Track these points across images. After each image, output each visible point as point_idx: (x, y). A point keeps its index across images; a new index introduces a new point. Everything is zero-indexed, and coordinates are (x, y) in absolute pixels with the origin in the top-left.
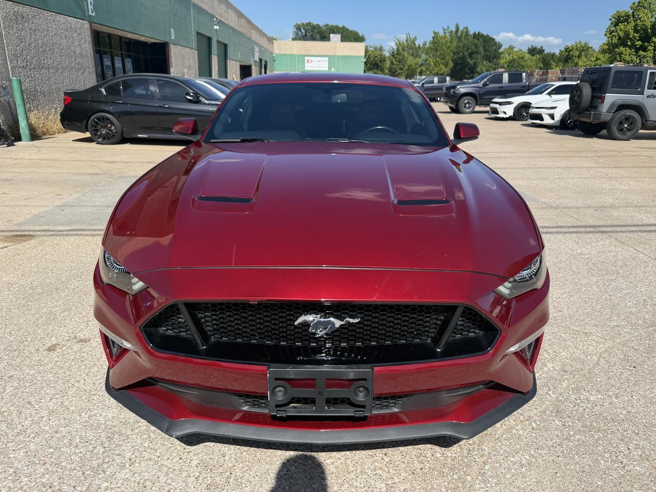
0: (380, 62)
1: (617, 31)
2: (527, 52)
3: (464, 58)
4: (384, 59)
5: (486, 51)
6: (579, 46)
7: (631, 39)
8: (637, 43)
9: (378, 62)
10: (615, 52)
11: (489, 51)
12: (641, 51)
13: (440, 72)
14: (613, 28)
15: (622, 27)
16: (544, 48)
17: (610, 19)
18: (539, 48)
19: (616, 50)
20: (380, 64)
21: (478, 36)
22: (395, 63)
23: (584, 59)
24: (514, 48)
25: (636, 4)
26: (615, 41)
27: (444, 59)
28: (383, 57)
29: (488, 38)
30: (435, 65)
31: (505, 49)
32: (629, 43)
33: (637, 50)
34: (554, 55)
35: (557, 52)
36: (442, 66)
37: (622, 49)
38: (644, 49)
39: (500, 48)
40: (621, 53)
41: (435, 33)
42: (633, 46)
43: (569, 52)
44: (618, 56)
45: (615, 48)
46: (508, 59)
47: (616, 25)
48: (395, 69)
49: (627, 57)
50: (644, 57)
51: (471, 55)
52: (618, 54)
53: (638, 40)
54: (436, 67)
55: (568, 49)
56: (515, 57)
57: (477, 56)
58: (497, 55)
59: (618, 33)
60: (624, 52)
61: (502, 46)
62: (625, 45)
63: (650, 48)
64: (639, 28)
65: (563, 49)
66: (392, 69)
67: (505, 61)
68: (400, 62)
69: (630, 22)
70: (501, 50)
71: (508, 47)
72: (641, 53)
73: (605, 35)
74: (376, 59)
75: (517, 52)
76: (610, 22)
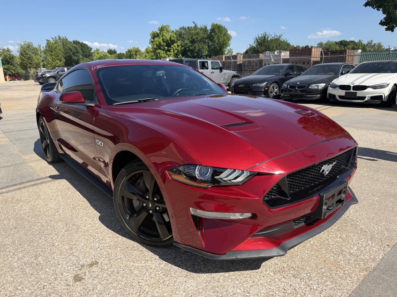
0: (10, 59)
1: (155, 42)
2: (107, 52)
3: (70, 56)
4: (13, 57)
5: (84, 52)
6: (134, 49)
7: (163, 46)
8: (165, 48)
9: (9, 60)
10: (156, 52)
11: (85, 52)
12: (168, 52)
13: (57, 65)
14: (152, 40)
15: (157, 39)
16: (116, 50)
17: (150, 35)
18: (113, 50)
19: (157, 51)
20: (11, 61)
21: (76, 42)
22: (25, 60)
23: (139, 56)
24: (99, 50)
25: (160, 28)
26: (155, 47)
27: (58, 57)
28: (11, 56)
29: (83, 44)
30: (53, 61)
31: (94, 51)
32: (162, 48)
33: (166, 51)
34: (123, 54)
35: (125, 52)
36: (58, 61)
37: (159, 51)
38: (169, 51)
39: (91, 50)
40: (159, 53)
41: (48, 41)
42: (164, 50)
43: (130, 52)
44: (158, 54)
45: (156, 50)
46: (98, 57)
47: (154, 39)
48: (26, 63)
49: (162, 55)
50: (170, 54)
51: (74, 54)
52: (158, 53)
53: (166, 46)
54: (54, 61)
55: (129, 51)
56: (102, 55)
57: (78, 55)
58: (90, 54)
59: (156, 42)
60: (161, 52)
61: (92, 49)
62: (160, 49)
63: (171, 50)
64: (165, 40)
65: (127, 51)
66: (24, 63)
67: (96, 57)
68: (29, 59)
69: (160, 37)
70: (92, 51)
71: (95, 49)
72: (168, 53)
73: (150, 43)
74: (7, 57)
75: (101, 52)
76: (151, 36)
